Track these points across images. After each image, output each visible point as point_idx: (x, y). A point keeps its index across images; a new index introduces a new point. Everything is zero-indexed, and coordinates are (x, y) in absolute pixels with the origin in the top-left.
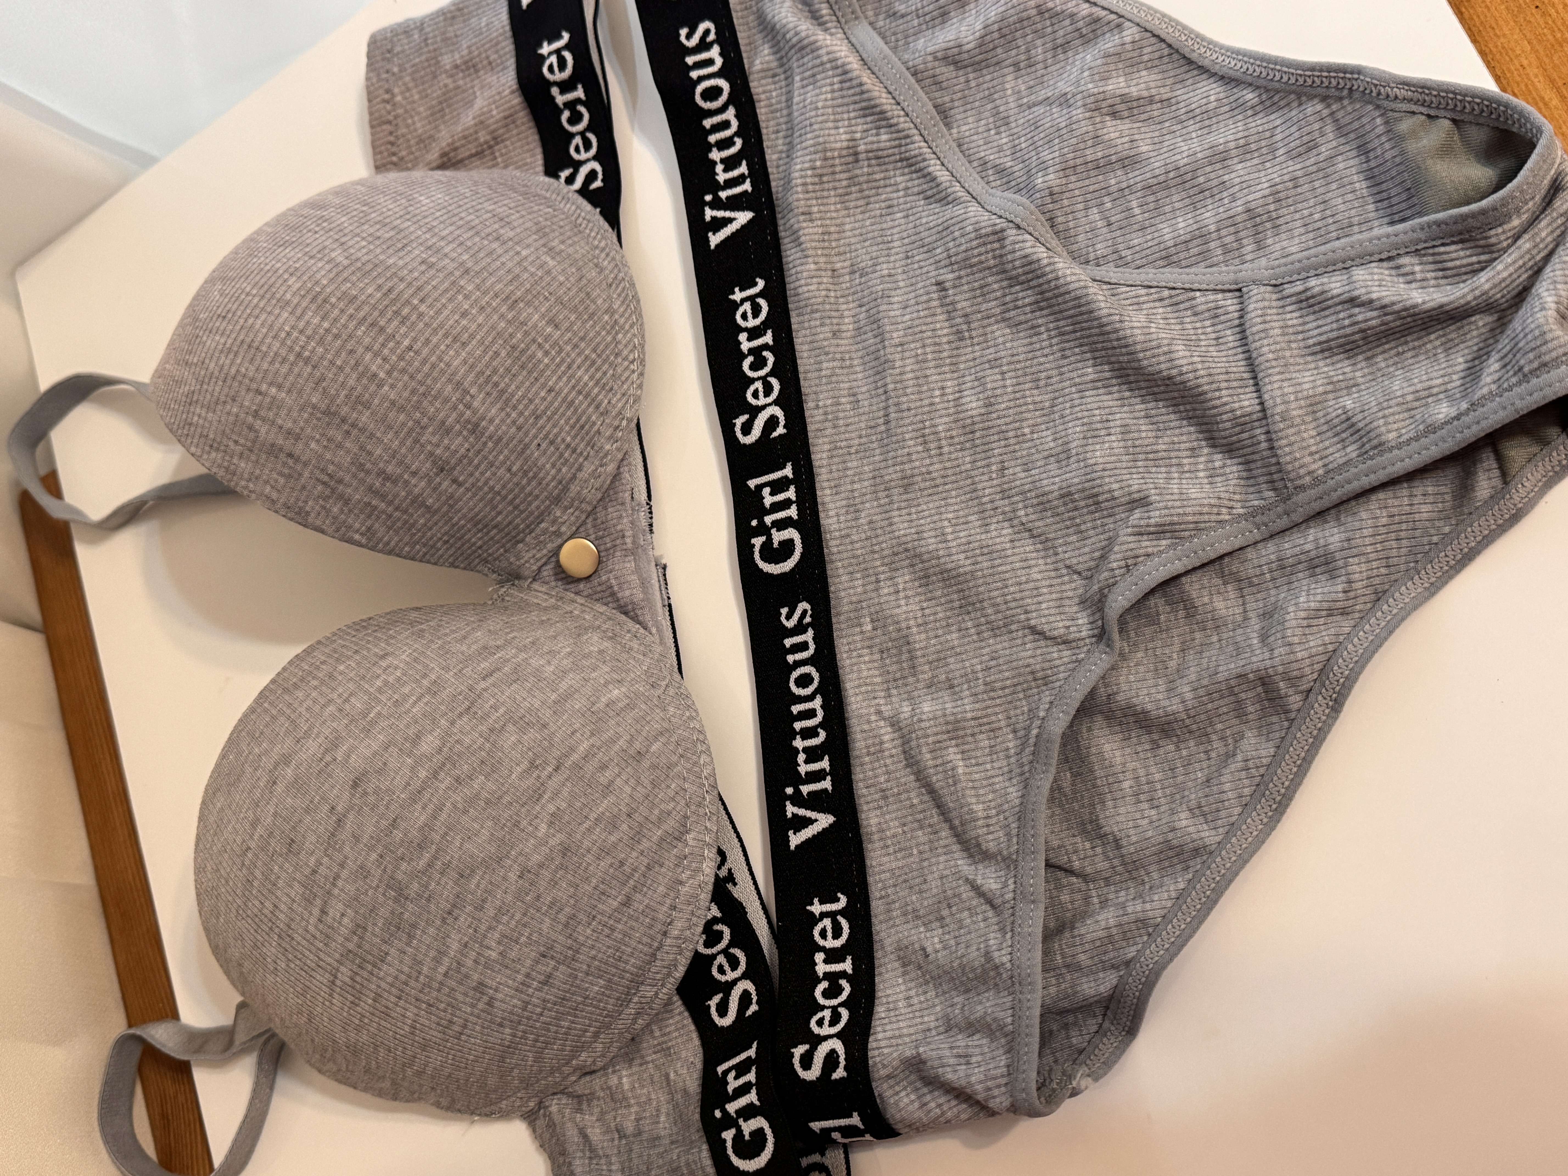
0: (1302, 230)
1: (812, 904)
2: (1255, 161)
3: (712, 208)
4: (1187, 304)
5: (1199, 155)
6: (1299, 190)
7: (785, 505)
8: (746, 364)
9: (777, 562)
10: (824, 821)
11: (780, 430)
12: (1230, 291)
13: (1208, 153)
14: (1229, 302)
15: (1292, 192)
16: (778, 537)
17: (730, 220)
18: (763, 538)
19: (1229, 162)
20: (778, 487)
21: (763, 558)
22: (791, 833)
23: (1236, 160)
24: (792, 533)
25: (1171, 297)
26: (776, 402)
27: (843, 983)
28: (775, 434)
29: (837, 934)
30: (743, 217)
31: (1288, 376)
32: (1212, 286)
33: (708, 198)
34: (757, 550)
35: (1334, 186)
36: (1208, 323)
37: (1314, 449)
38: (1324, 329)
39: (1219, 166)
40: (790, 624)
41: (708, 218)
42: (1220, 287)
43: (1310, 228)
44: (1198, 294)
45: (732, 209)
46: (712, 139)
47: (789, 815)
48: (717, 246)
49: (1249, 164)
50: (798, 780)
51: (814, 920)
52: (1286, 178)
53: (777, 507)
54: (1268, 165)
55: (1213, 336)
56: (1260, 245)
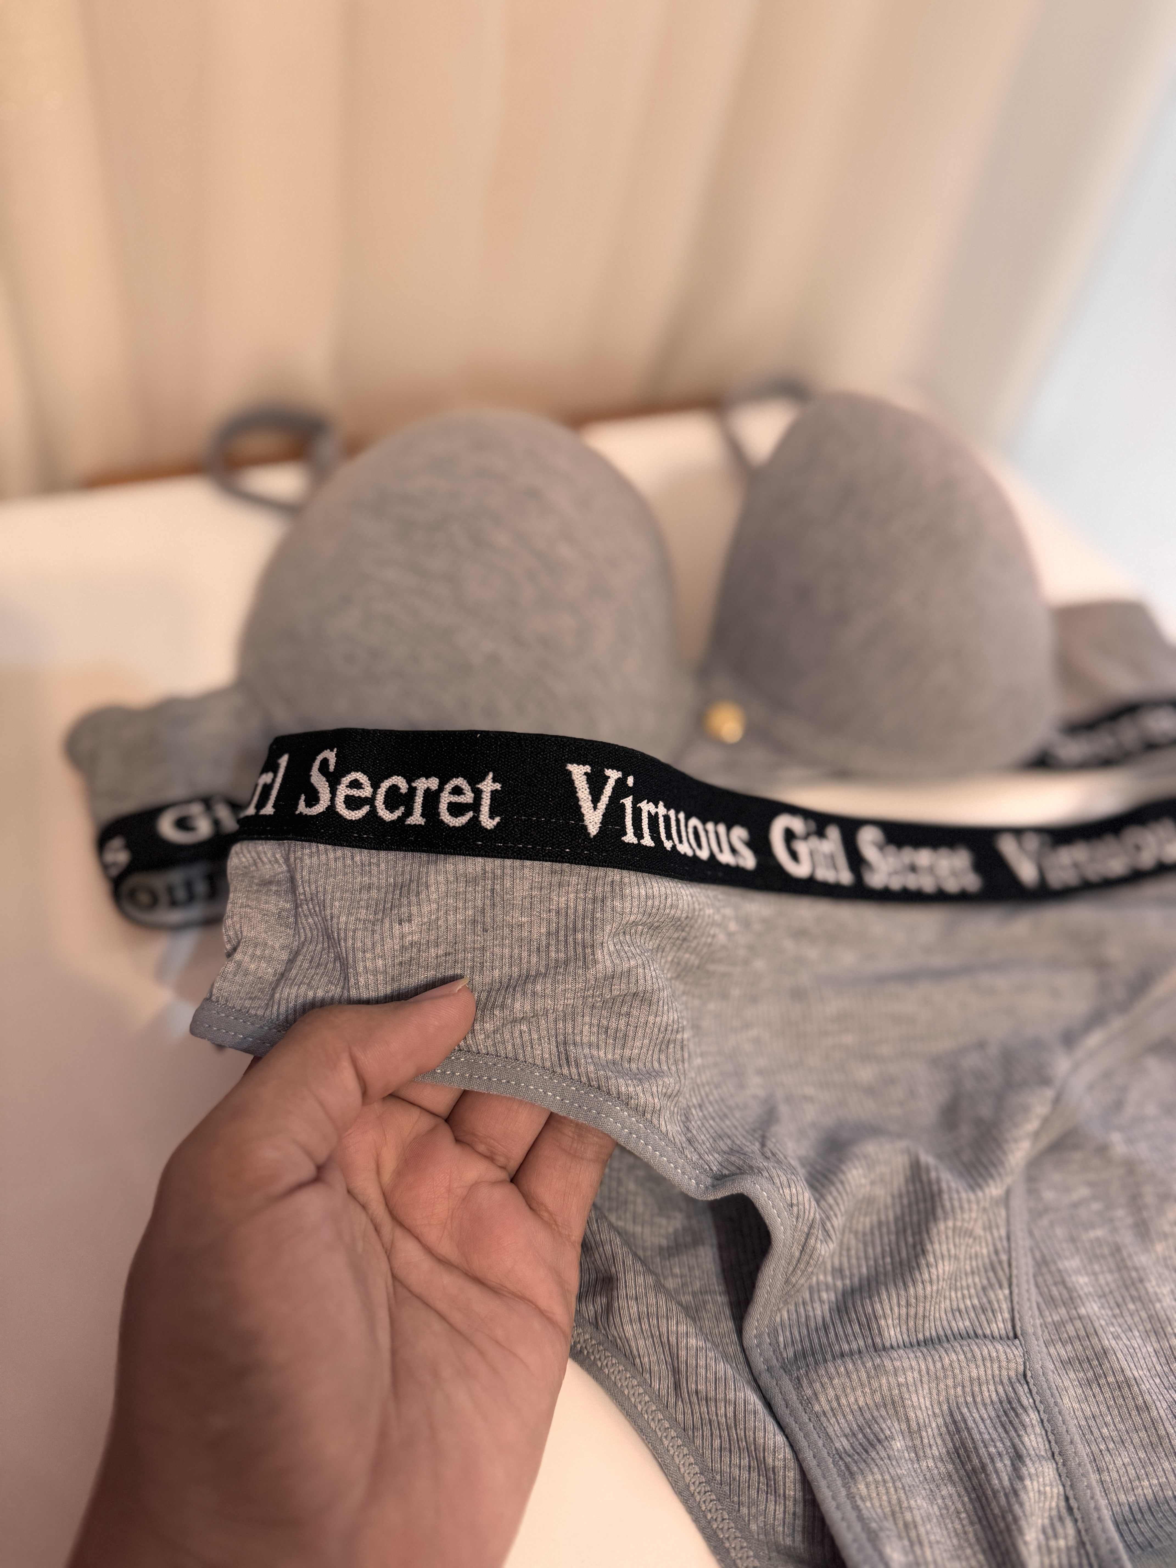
0: (1088, 1413)
2: (1159, 1368)
4: (993, 1280)
5: (1158, 1306)
6: (1134, 1413)
12: (1014, 1327)
13: (1162, 1314)
14: (1001, 1325)
15: (1131, 1404)
19: (1153, 1339)
23: (1157, 1346)
25: (1000, 1262)
31: (925, 1379)
32: (1016, 1307)
35: (1142, 1455)
36: (976, 1301)
37: (843, 1401)
38: (982, 1426)
39: (1149, 1326)
42: (1017, 1316)
43: (1092, 1423)
44: (1007, 1292)
49: (1155, 1359)
52: (1147, 1397)
54: (1158, 1381)
55: (962, 1306)
56: (1067, 1363)
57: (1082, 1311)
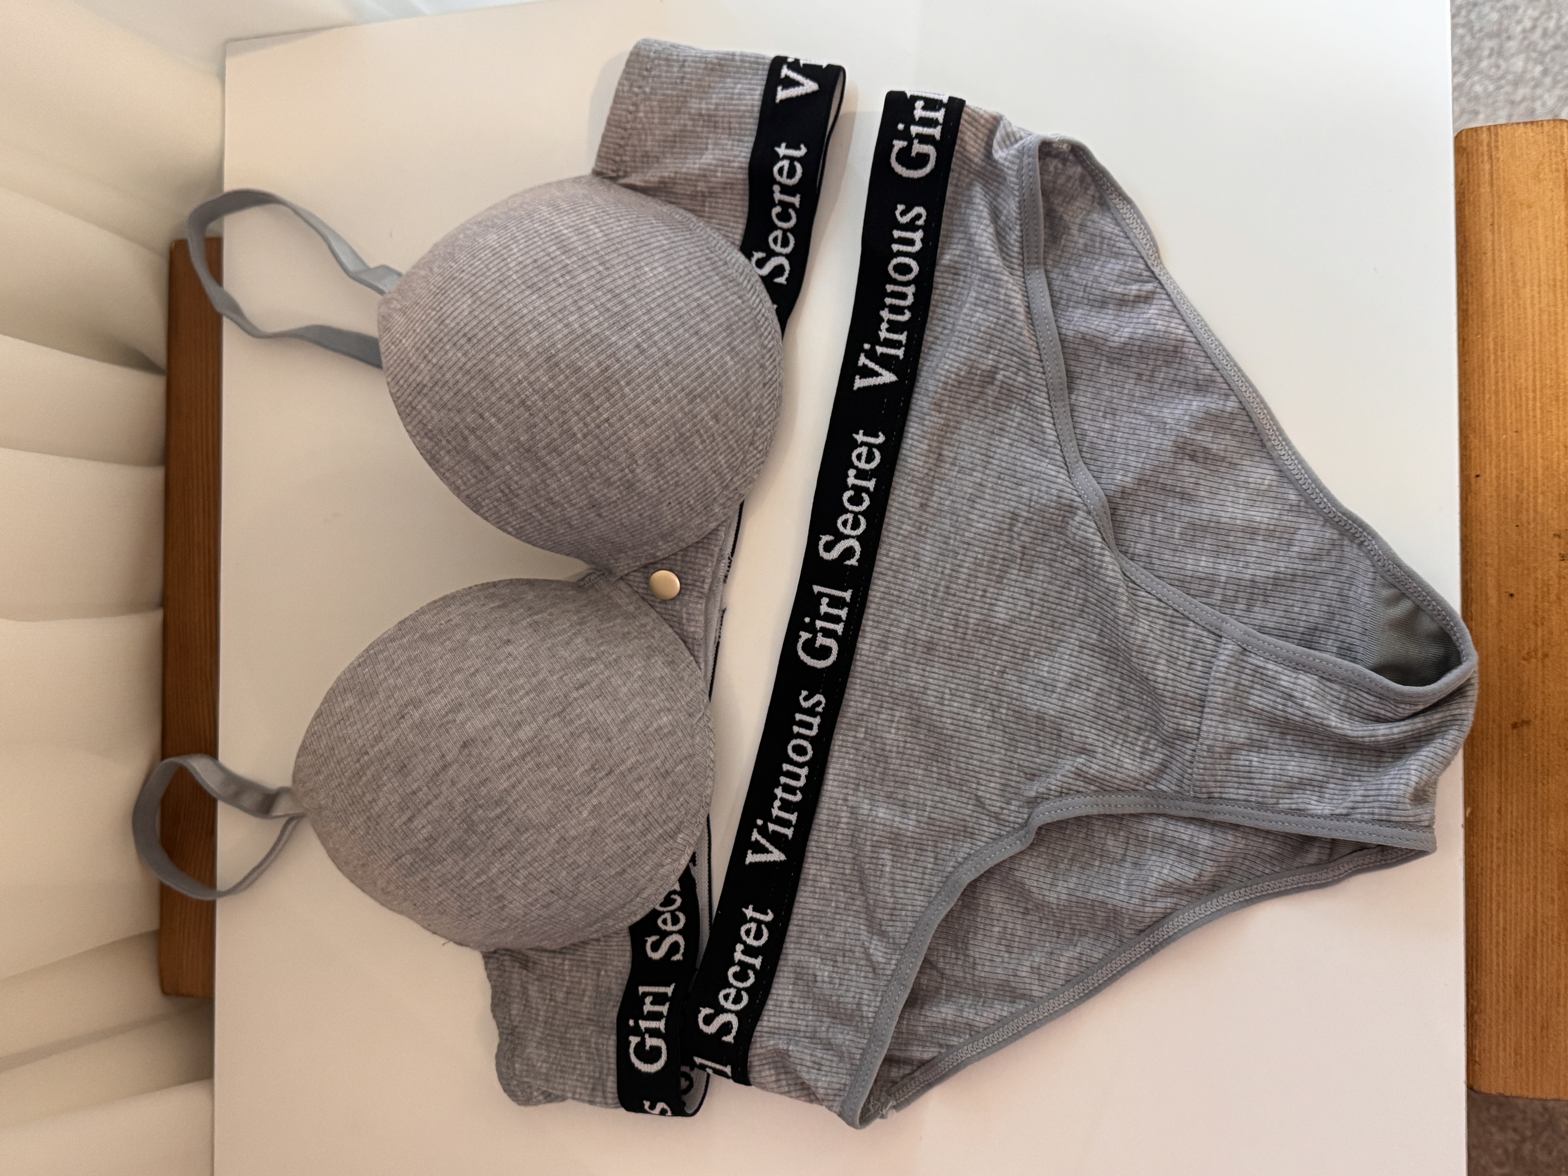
0: (1282, 614)
1: (747, 908)
2: (1275, 546)
3: (867, 357)
4: (1181, 628)
5: (1238, 522)
6: (1294, 584)
7: (836, 619)
8: (847, 495)
9: (813, 657)
10: (777, 856)
11: (853, 562)
12: (1214, 633)
13: (1246, 523)
14: (1210, 641)
15: (1289, 584)
16: (821, 640)
17: (877, 374)
18: (810, 636)
19: (1256, 537)
20: (836, 602)
21: (804, 649)
22: (750, 852)
23: (1261, 538)
24: (832, 643)
25: (1172, 616)
26: (858, 538)
27: (751, 973)
28: (848, 563)
29: (758, 936)
30: (888, 377)
31: (1224, 719)
32: (1203, 623)
33: (867, 346)
34: (801, 641)
35: (1318, 594)
36: (1189, 648)
37: (1219, 778)
38: (1264, 701)
39: (1248, 536)
40: (805, 705)
41: (860, 363)
42: (1207, 627)
43: (1288, 615)
44: (1192, 624)
45: (882, 366)
46: (888, 301)
47: (753, 839)
48: (859, 389)
49: (1269, 545)
50: (768, 818)
51: (745, 920)
52: (1290, 571)
53: (828, 618)
54: (1282, 553)
55: (1188, 659)
56: (1249, 609)
57: (1223, 579)
